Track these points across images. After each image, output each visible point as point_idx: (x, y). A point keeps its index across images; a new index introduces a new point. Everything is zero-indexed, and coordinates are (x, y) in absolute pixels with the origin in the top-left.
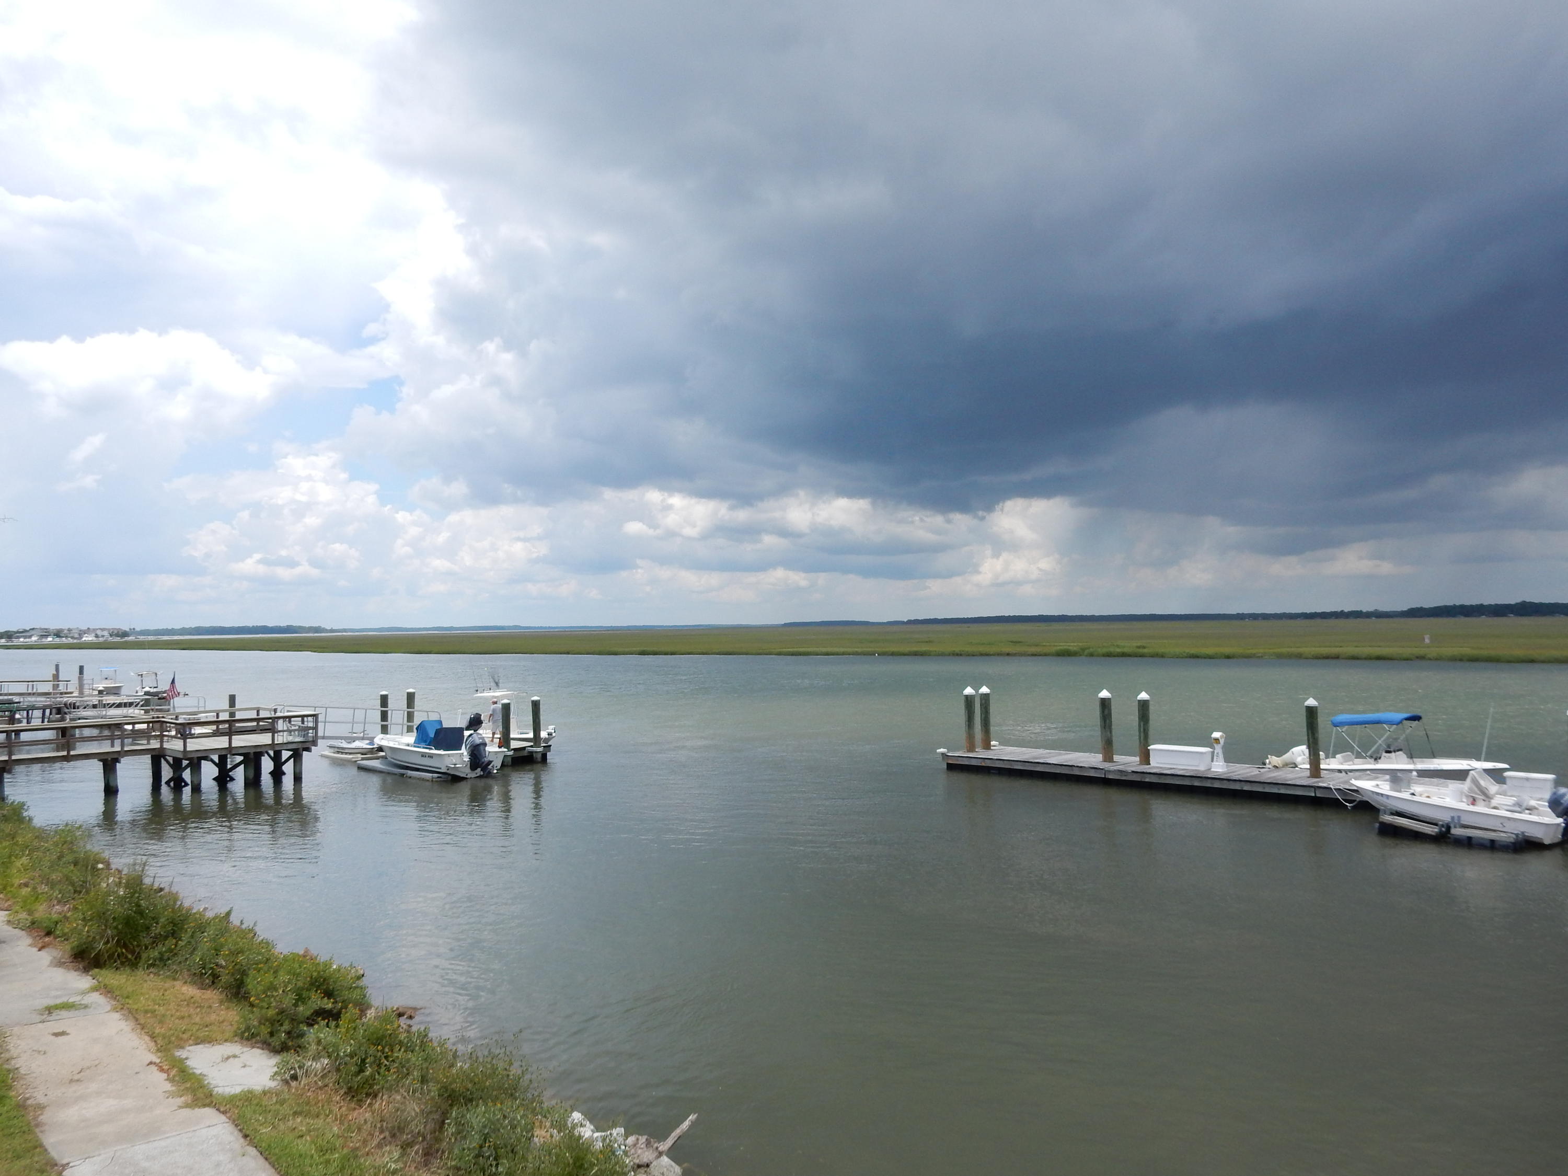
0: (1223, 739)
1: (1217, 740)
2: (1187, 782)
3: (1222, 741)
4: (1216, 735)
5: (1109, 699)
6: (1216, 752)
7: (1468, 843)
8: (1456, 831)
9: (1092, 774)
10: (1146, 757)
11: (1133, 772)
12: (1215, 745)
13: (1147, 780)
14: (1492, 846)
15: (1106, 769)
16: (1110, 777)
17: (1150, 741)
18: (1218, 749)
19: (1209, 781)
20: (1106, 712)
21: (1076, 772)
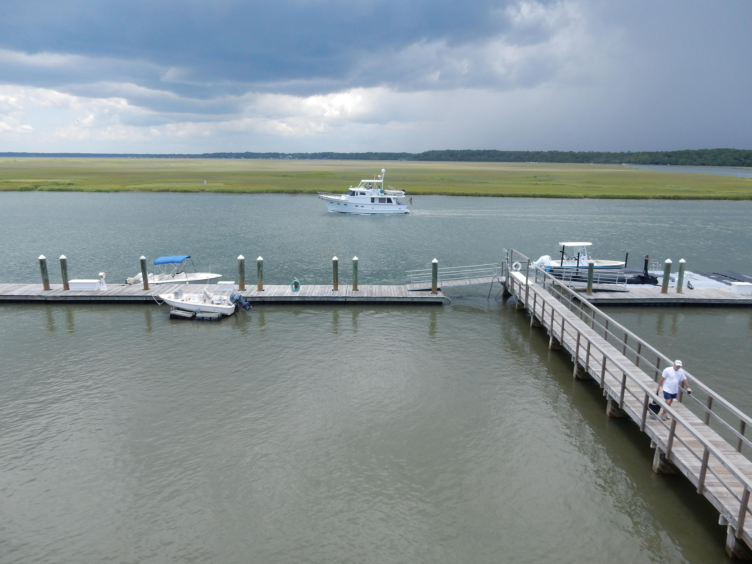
0: (105, 276)
1: (102, 276)
2: (88, 299)
3: (104, 277)
4: (101, 274)
5: (45, 260)
6: (102, 282)
7: (202, 320)
8: (198, 315)
9: (39, 299)
10: (67, 287)
11: (60, 296)
12: (101, 279)
13: (68, 299)
14: (211, 320)
15: (46, 296)
16: (49, 299)
17: (68, 278)
18: (103, 280)
19: (99, 297)
20: (44, 266)
21: (30, 299)
